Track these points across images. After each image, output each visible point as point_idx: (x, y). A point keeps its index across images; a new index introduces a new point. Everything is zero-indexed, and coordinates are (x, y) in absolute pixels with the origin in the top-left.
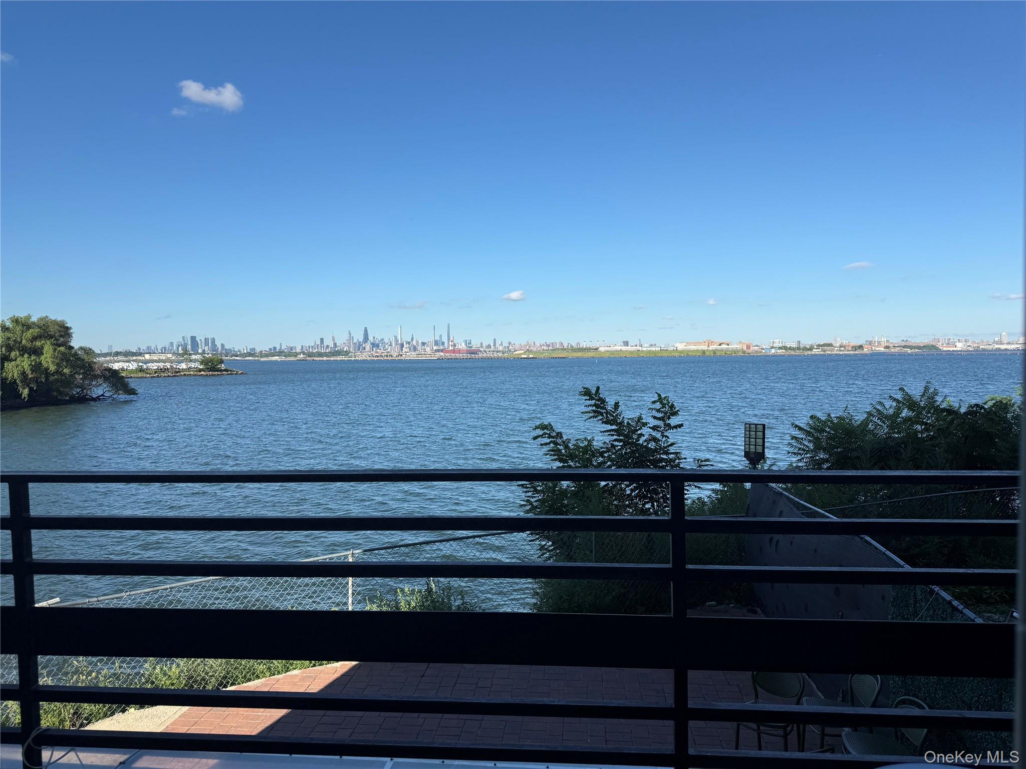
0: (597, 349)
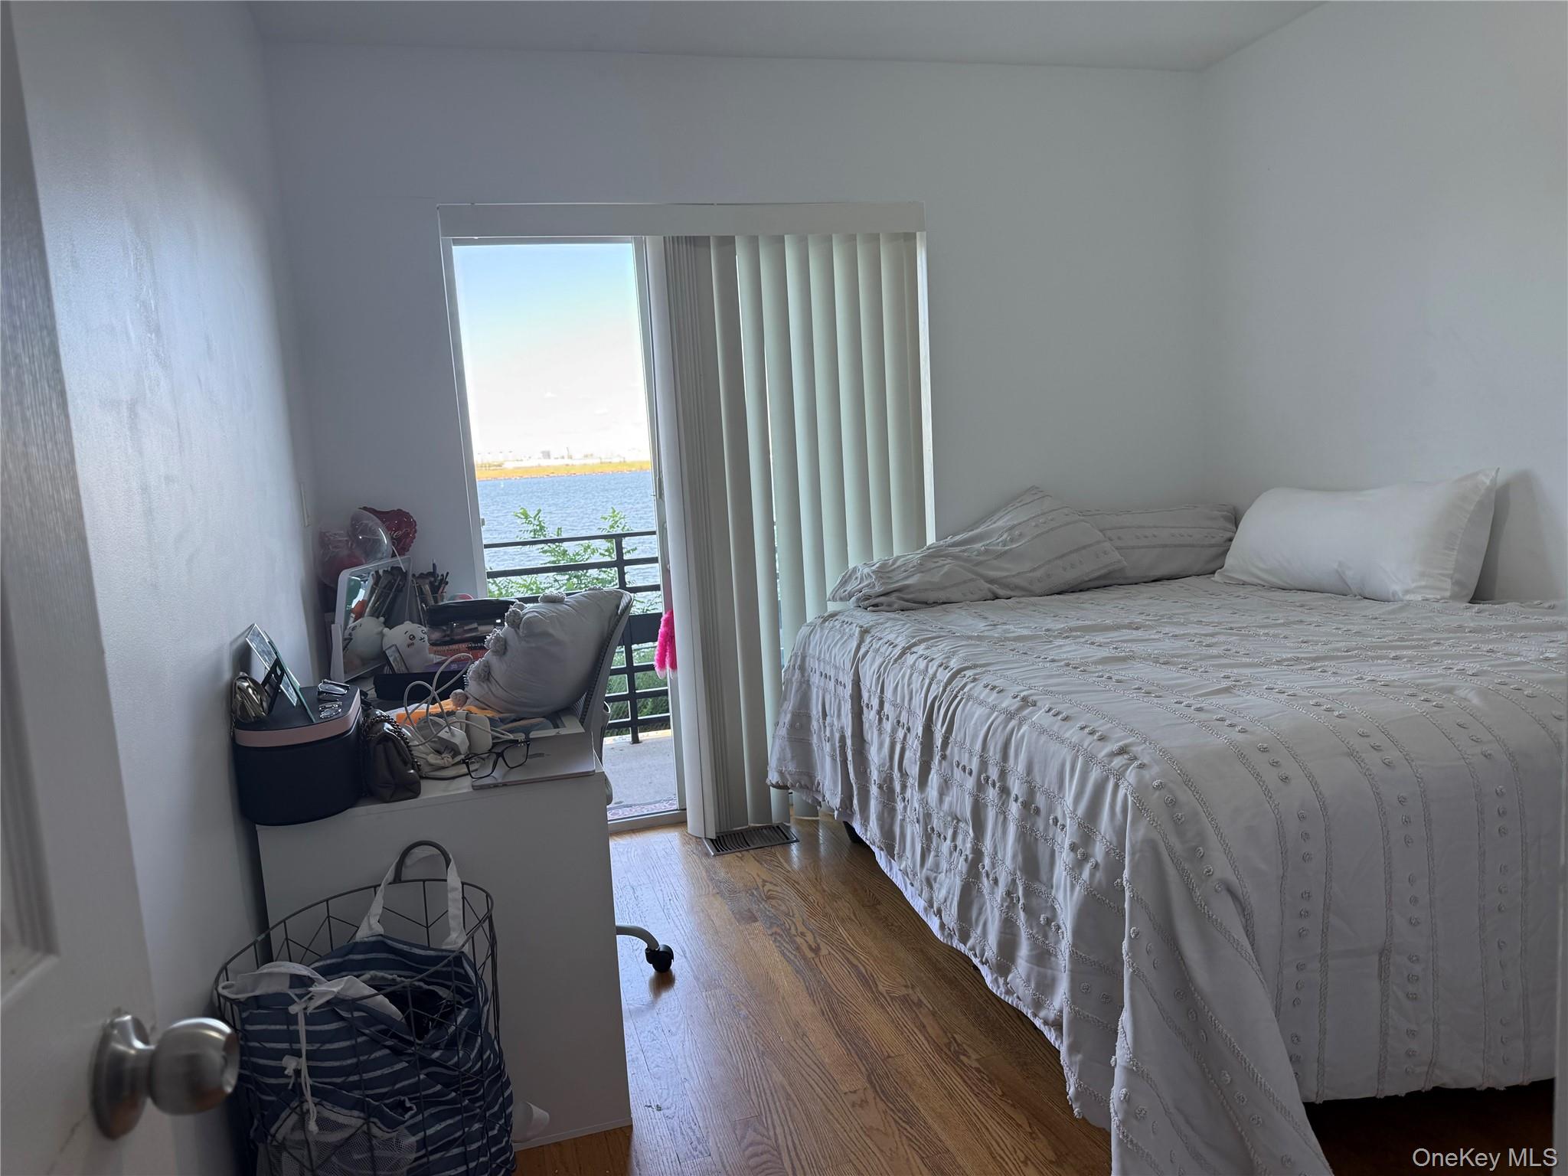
0: (500, 466)
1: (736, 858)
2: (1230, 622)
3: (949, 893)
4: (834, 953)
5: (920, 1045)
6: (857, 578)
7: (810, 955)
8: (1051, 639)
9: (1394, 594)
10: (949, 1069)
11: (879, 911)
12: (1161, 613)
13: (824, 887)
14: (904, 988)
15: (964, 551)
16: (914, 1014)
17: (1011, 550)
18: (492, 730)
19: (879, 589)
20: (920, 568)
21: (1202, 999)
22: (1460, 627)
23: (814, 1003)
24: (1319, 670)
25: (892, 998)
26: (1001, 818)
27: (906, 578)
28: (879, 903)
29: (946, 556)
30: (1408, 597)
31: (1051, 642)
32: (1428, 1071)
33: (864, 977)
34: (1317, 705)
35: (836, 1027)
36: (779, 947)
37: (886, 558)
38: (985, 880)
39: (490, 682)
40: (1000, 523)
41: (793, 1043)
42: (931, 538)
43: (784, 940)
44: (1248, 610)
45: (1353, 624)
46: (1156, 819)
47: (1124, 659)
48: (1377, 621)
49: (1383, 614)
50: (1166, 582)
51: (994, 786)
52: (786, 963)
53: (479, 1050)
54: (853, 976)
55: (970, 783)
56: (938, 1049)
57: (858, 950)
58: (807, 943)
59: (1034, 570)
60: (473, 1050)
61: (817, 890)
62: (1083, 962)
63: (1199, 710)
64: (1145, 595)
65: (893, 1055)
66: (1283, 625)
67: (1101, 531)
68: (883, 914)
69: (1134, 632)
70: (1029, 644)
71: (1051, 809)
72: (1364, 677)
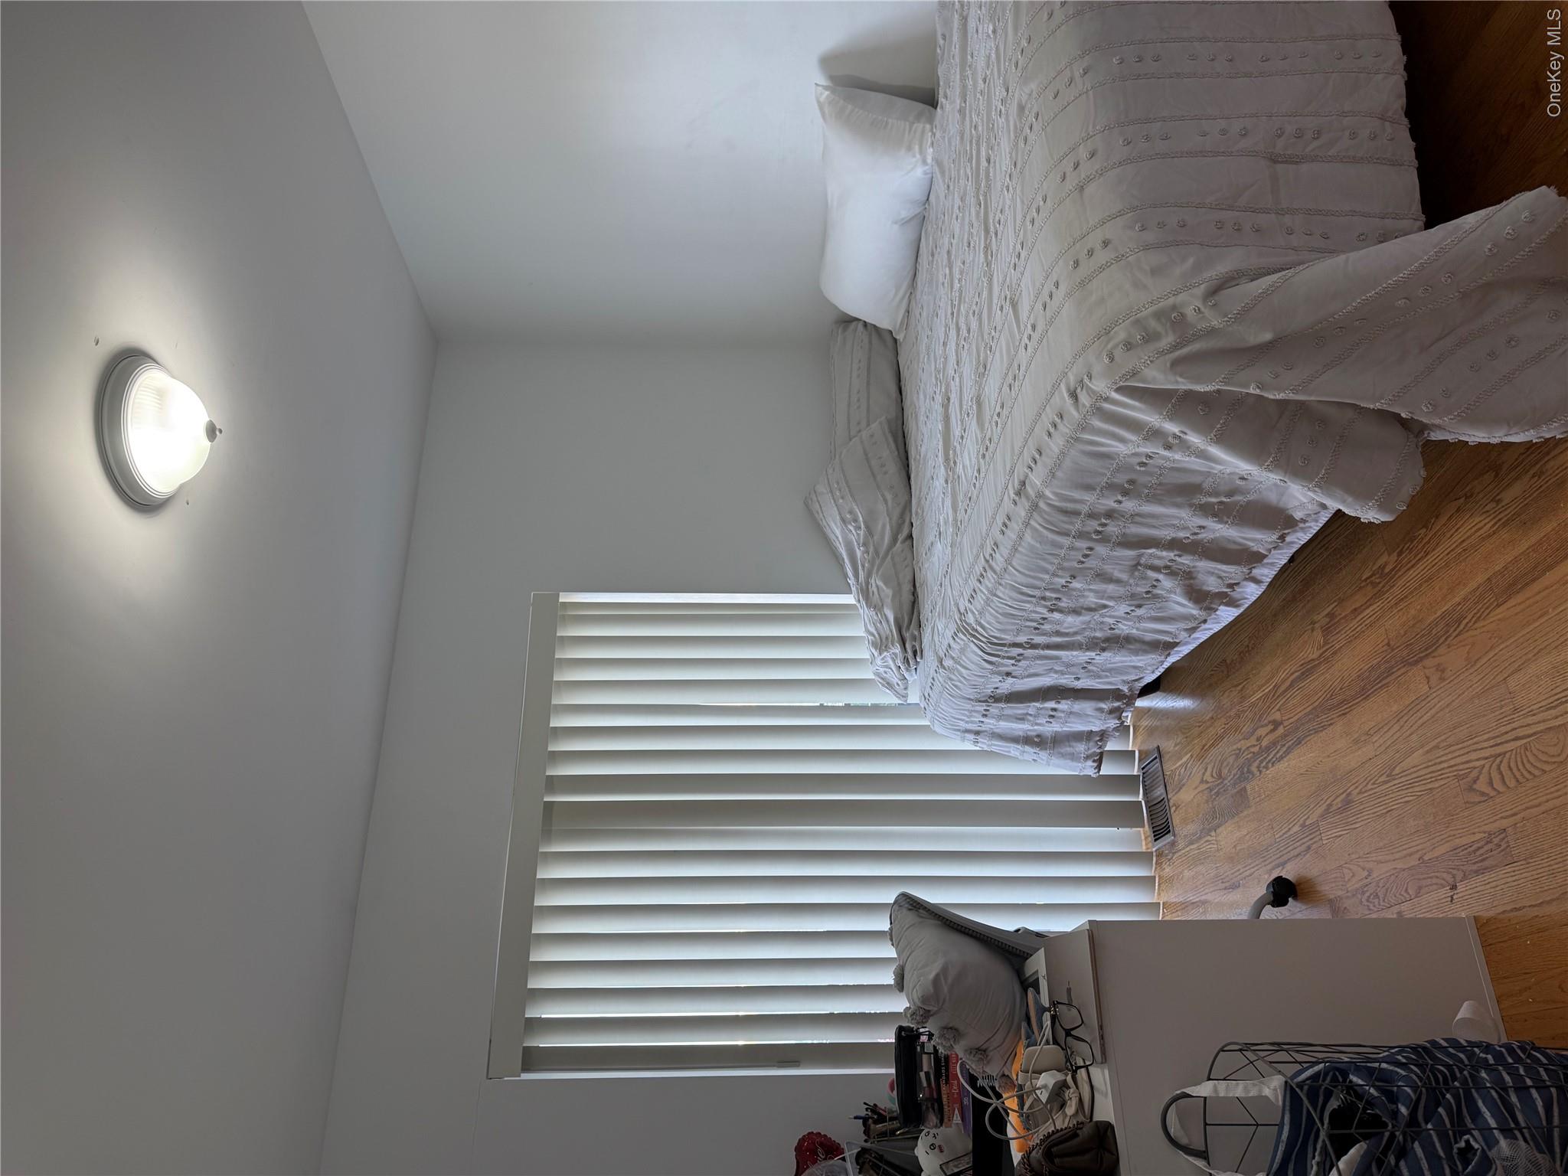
1: (1177, 812)
2: (946, 316)
3: (1213, 573)
4: (1279, 705)
5: (1374, 614)
6: (885, 672)
7: (1281, 730)
8: (956, 477)
9: (925, 173)
10: (1400, 583)
11: (1233, 661)
12: (934, 380)
13: (1207, 718)
14: (1315, 633)
15: (863, 566)
16: (1343, 621)
17: (865, 522)
18: (1040, 1045)
19: (897, 649)
20: (878, 608)
21: (1321, 323)
22: (960, 111)
23: (1331, 724)
24: (998, 226)
25: (1326, 643)
26: (1138, 519)
27: (888, 621)
28: (1225, 660)
29: (867, 583)
30: (929, 160)
31: (959, 477)
32: (1390, 122)
33: (1303, 674)
34: (1033, 222)
35: (1357, 701)
36: (1273, 764)
37: (867, 642)
38: (1200, 536)
39: (989, 1047)
40: (838, 532)
41: (1377, 745)
42: (848, 599)
43: (1265, 758)
44: (935, 303)
45: (953, 206)
46: (1143, 361)
47: (979, 404)
48: (951, 185)
49: (944, 181)
50: (902, 383)
51: (1104, 525)
52: (1290, 756)
53: (1396, 1066)
54: (1303, 684)
55: (1101, 550)
56: (1378, 595)
57: (1275, 680)
58: (1267, 734)
59: (885, 501)
60: (1398, 1073)
61: (1211, 726)
62: (1278, 460)
63: (1034, 327)
64: (915, 398)
65: (1386, 641)
66: (951, 269)
67: (850, 440)
68: (1236, 656)
69: (952, 401)
70: (960, 497)
71: (1130, 468)
72: (1006, 184)
